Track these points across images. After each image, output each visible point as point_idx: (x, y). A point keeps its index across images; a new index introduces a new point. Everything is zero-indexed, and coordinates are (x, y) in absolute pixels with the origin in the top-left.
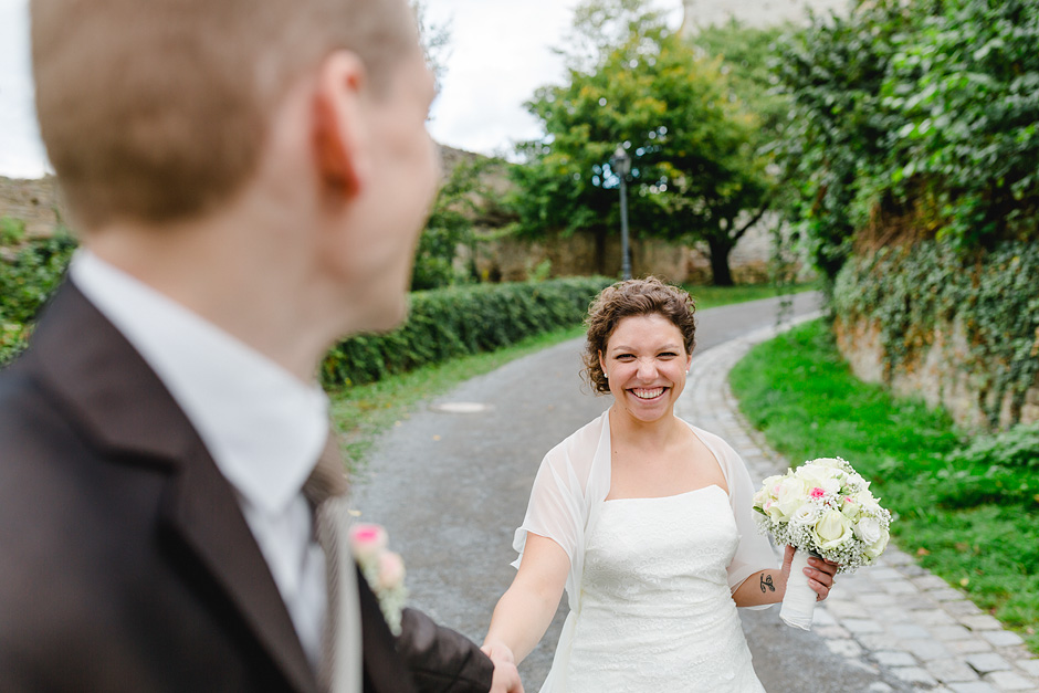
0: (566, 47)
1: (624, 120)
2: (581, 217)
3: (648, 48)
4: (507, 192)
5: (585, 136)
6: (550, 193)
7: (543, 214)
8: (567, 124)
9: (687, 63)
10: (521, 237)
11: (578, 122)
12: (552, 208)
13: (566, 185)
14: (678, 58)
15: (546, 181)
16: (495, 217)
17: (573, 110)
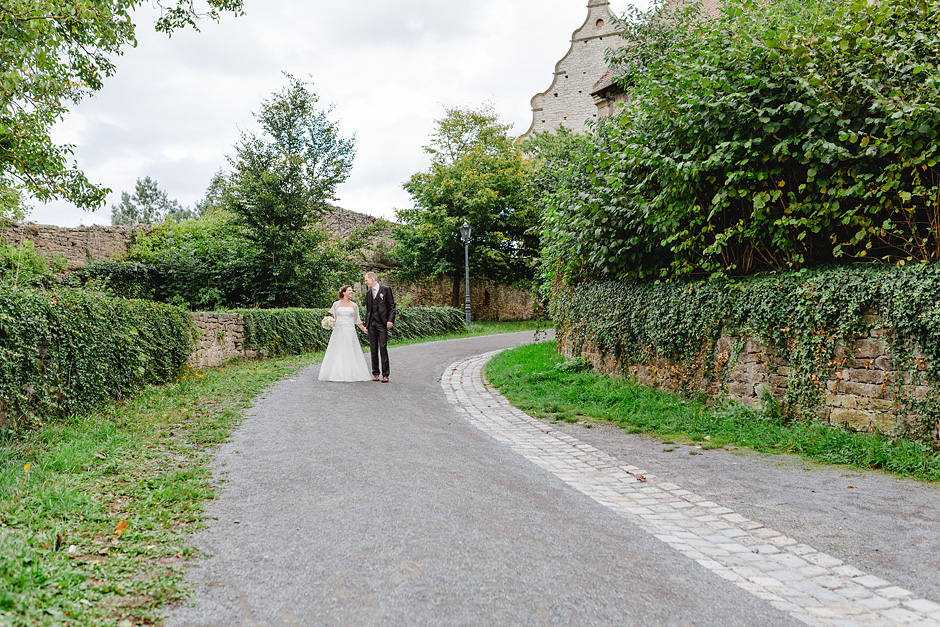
0: (436, 147)
1: (470, 202)
2: (442, 266)
3: (491, 152)
4: (393, 247)
5: (444, 212)
6: (421, 249)
7: (415, 263)
8: (434, 203)
9: (517, 165)
10: (403, 278)
11: (440, 202)
12: (422, 260)
13: (432, 243)
14: (511, 161)
15: (419, 241)
16: (382, 264)
17: (440, 192)
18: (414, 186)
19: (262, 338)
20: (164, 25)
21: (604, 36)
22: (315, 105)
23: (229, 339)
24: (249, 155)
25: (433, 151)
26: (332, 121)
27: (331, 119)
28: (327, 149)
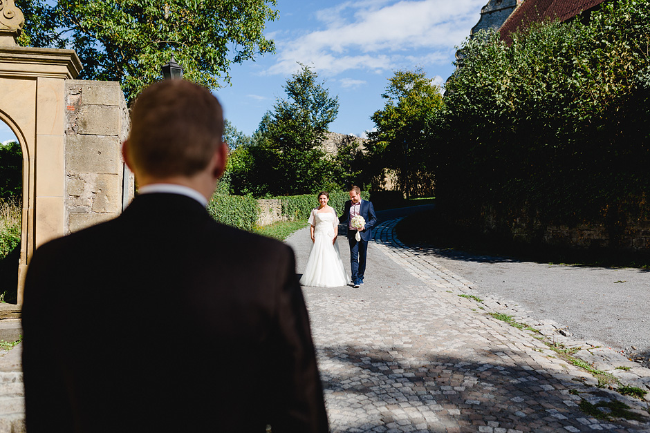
0: (389, 94)
18: (376, 118)
19: (290, 211)
20: (238, 60)
21: (502, 9)
22: (316, 79)
23: (275, 212)
24: (281, 110)
25: (387, 97)
26: (325, 89)
27: (324, 87)
28: (323, 105)
